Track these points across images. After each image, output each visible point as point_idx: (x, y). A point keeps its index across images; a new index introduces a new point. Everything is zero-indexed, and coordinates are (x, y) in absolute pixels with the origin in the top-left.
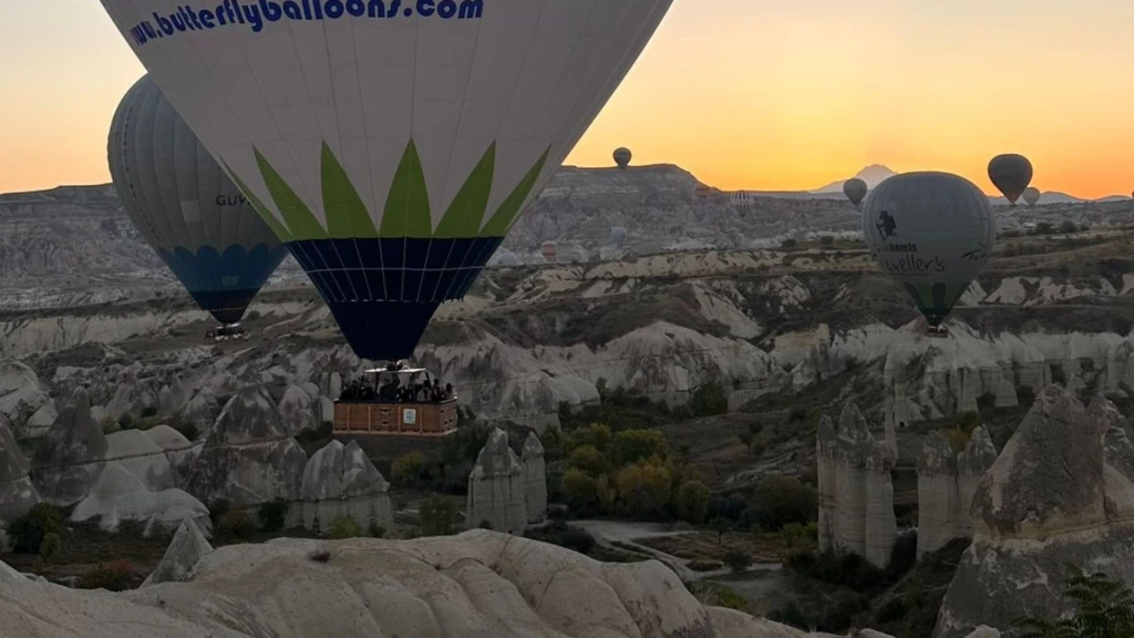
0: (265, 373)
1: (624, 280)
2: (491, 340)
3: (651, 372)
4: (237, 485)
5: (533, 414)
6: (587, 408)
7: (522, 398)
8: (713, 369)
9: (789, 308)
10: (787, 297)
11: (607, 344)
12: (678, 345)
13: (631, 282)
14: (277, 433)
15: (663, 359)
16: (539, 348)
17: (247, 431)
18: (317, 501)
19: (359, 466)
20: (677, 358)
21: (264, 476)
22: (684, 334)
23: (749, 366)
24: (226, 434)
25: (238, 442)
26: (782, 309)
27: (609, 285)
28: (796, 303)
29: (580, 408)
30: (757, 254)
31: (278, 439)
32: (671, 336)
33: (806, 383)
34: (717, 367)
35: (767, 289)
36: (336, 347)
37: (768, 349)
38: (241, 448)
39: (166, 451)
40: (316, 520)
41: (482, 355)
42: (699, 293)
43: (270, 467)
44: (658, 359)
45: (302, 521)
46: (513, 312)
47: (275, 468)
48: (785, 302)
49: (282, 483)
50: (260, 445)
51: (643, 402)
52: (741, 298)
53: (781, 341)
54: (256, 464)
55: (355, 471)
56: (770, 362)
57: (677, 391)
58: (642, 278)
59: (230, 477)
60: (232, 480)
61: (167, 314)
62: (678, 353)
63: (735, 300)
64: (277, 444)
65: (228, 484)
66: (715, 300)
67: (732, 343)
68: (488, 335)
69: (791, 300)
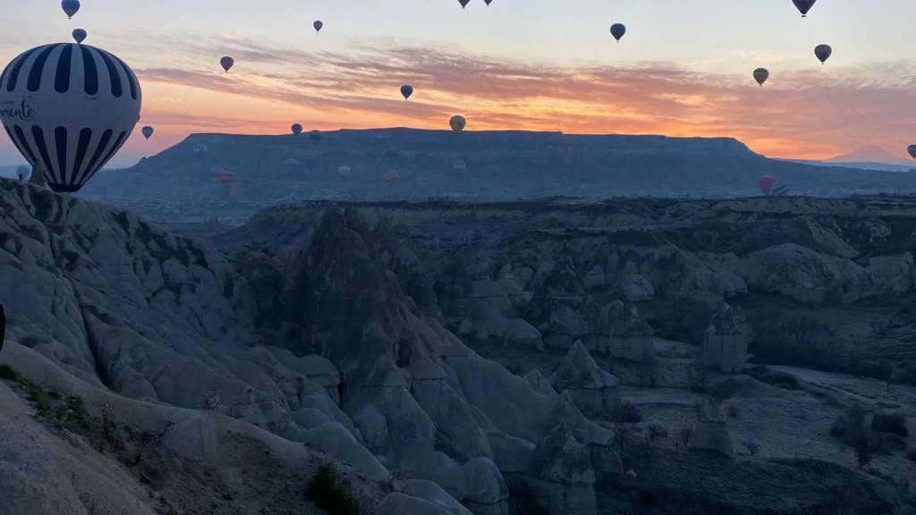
0: (522, 252)
1: (750, 213)
2: (672, 246)
3: (784, 274)
4: (558, 321)
5: (706, 295)
6: (737, 293)
7: (699, 283)
8: (829, 277)
9: (876, 239)
10: (875, 232)
11: (750, 255)
12: (804, 258)
13: (755, 215)
14: (582, 292)
15: (793, 267)
16: (701, 253)
17: (563, 289)
18: (609, 336)
19: (635, 317)
20: (804, 268)
21: (574, 317)
22: (809, 252)
23: (854, 275)
24: (549, 289)
25: (557, 294)
26: (871, 240)
27: (739, 215)
28: (882, 236)
29: (734, 294)
30: (833, 202)
31: (582, 295)
32: (800, 252)
33: (904, 290)
34: (833, 275)
35: (859, 225)
36: (565, 241)
37: (866, 265)
38: (559, 298)
39: (509, 295)
40: (608, 348)
41: (668, 254)
42: (811, 225)
43: (578, 312)
44: (790, 266)
45: (598, 347)
46: (682, 229)
47: (582, 313)
48: (874, 235)
49: (585, 323)
50: (570, 298)
51: (776, 293)
52: (840, 230)
53: (873, 260)
54: (569, 309)
55: (633, 320)
56: (871, 274)
57: (803, 288)
58: (764, 213)
59: (552, 315)
60: (554, 317)
61: (440, 211)
62: (805, 264)
63: (836, 231)
64: (581, 298)
65: (551, 320)
66: (823, 231)
67: (841, 260)
68: (669, 242)
69: (878, 234)
